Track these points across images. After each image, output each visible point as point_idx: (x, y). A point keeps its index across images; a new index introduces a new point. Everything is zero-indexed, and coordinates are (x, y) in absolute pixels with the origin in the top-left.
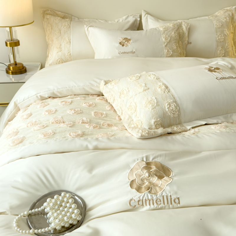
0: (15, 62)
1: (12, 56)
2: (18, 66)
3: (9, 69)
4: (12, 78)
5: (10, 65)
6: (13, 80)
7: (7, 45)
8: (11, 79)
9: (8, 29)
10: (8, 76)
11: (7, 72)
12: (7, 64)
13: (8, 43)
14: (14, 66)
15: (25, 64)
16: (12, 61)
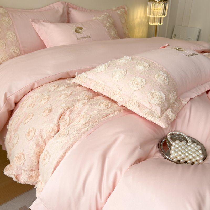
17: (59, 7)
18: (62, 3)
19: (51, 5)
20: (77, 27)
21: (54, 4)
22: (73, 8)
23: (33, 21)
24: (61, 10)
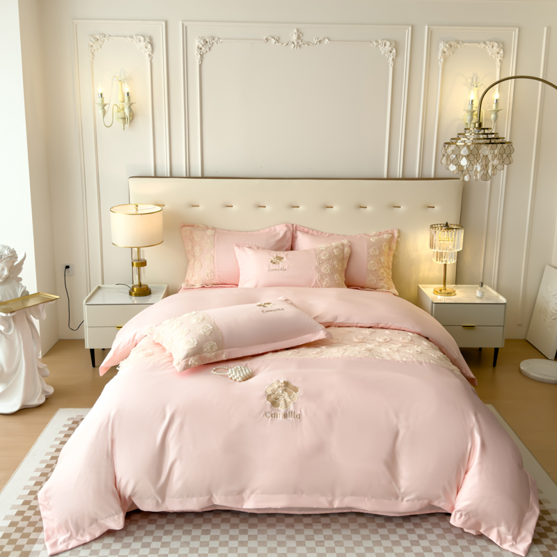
0: (140, 283)
1: (136, 277)
2: (142, 287)
3: (133, 289)
4: (135, 300)
5: (133, 287)
6: (136, 302)
7: (133, 265)
8: (133, 301)
9: (136, 249)
10: (131, 299)
11: (130, 294)
12: (131, 286)
13: (135, 263)
14: (138, 287)
15: (150, 286)
16: (136, 282)
17: (281, 230)
18: (287, 226)
19: (273, 228)
20: (277, 257)
21: (276, 227)
22: (303, 232)
23: (237, 245)
24: (281, 234)
